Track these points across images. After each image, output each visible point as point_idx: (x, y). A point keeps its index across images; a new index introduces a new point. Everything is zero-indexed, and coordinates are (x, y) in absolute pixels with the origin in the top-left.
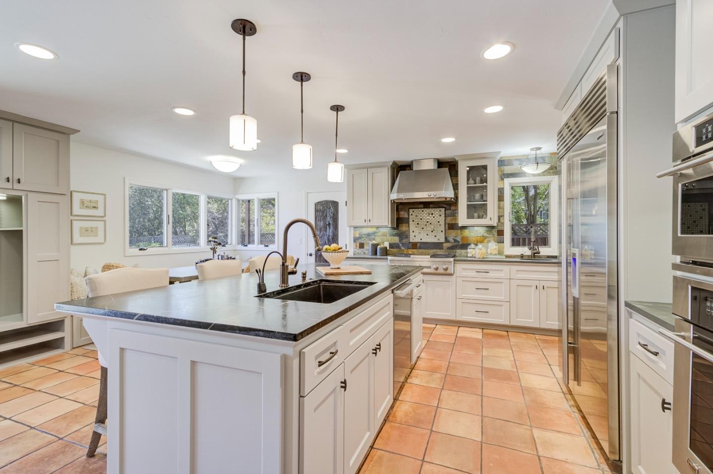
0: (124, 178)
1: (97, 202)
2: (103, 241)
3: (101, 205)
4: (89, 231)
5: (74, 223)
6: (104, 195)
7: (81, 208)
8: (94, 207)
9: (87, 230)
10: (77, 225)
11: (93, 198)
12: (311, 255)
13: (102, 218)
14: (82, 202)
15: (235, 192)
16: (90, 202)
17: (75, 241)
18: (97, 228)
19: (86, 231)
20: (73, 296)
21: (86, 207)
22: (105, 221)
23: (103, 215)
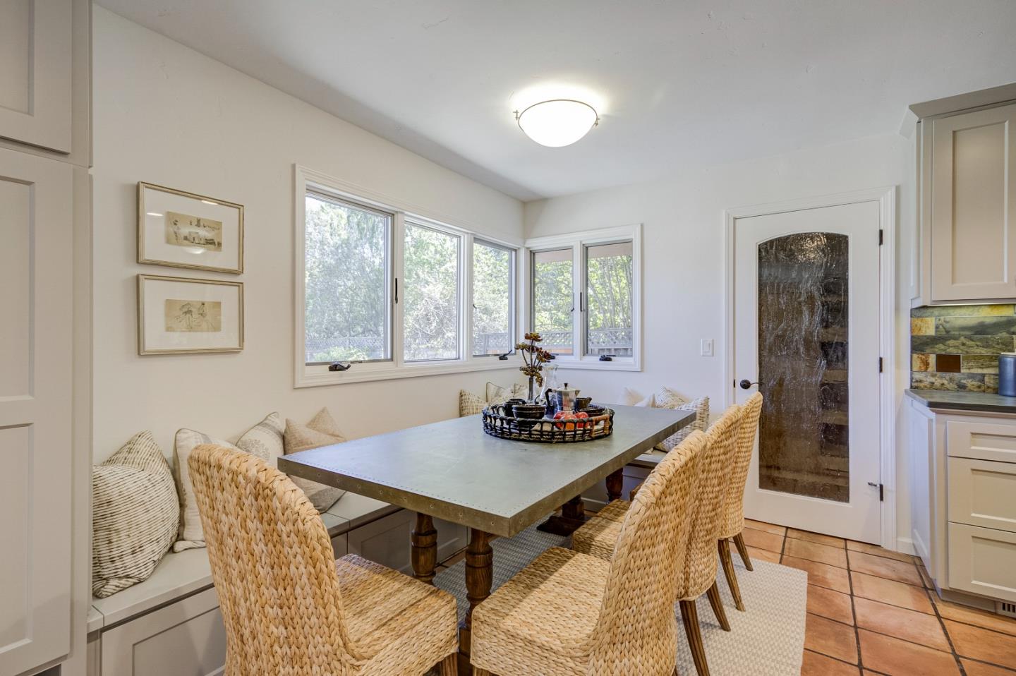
0: (294, 166)
1: (217, 226)
2: (234, 344)
3: (229, 237)
5: (148, 287)
6: (238, 207)
8: (210, 242)
9: (189, 312)
10: (156, 294)
11: (207, 210)
12: (746, 385)
13: (231, 276)
15: (527, 233)
16: (198, 225)
17: (150, 344)
18: (217, 305)
19: (185, 313)
20: (115, 545)
21: (186, 238)
22: (240, 285)
23: (235, 267)
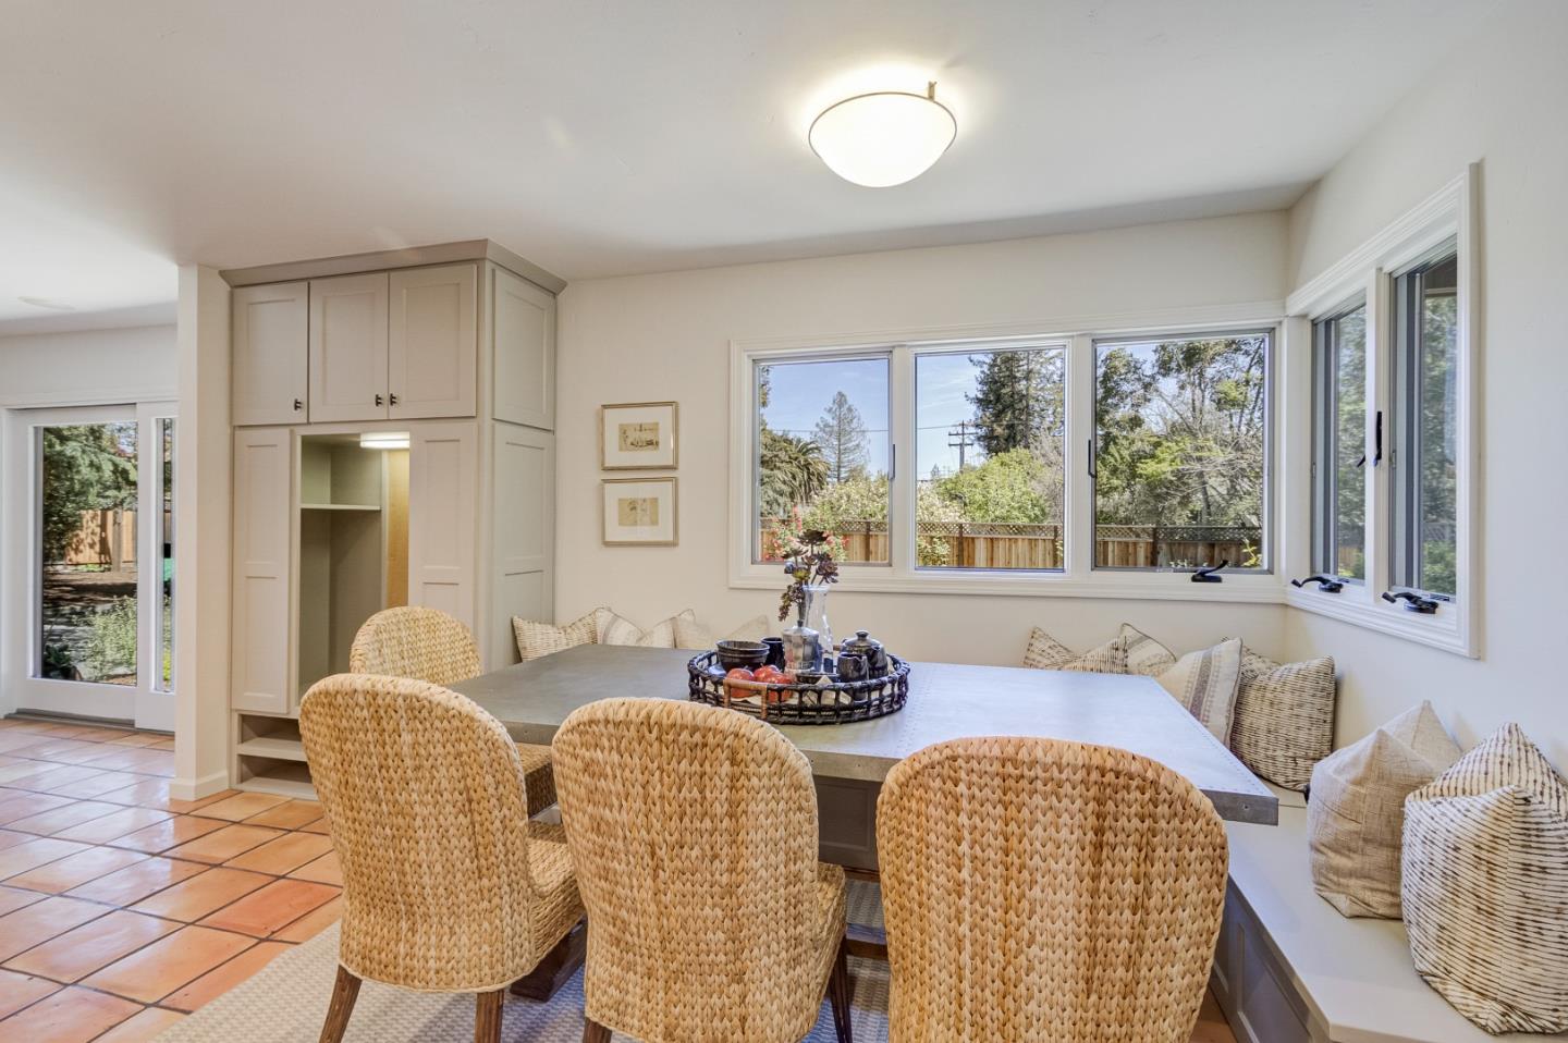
0: (729, 343)
1: (654, 428)
2: (670, 536)
3: (666, 437)
4: (639, 511)
5: (609, 489)
6: (675, 405)
7: (621, 449)
8: (650, 443)
9: (635, 508)
10: (613, 495)
11: (648, 416)
13: (669, 472)
14: (624, 432)
16: (641, 430)
17: (610, 537)
18: (655, 500)
19: (632, 509)
21: (632, 444)
22: (674, 480)
23: (671, 463)
